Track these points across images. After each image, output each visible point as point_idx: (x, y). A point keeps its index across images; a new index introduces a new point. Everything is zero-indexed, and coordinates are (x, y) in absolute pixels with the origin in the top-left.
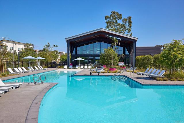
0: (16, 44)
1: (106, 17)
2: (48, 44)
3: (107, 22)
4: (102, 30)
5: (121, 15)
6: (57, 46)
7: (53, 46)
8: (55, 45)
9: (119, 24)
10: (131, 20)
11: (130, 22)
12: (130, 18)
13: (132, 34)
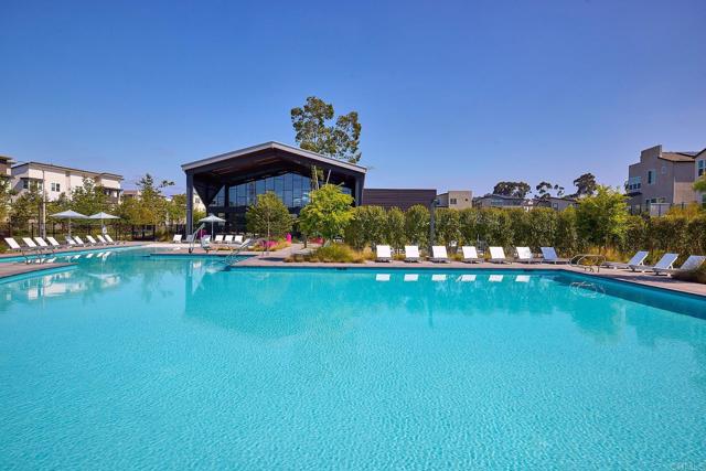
0: (68, 174)
1: (293, 112)
2: (148, 177)
3: (295, 125)
4: (274, 146)
5: (330, 107)
6: (172, 183)
7: (161, 183)
8: (165, 182)
9: (330, 131)
10: (358, 122)
11: (357, 128)
12: (354, 116)
13: (359, 157)
